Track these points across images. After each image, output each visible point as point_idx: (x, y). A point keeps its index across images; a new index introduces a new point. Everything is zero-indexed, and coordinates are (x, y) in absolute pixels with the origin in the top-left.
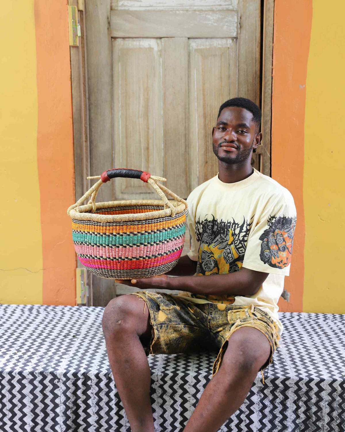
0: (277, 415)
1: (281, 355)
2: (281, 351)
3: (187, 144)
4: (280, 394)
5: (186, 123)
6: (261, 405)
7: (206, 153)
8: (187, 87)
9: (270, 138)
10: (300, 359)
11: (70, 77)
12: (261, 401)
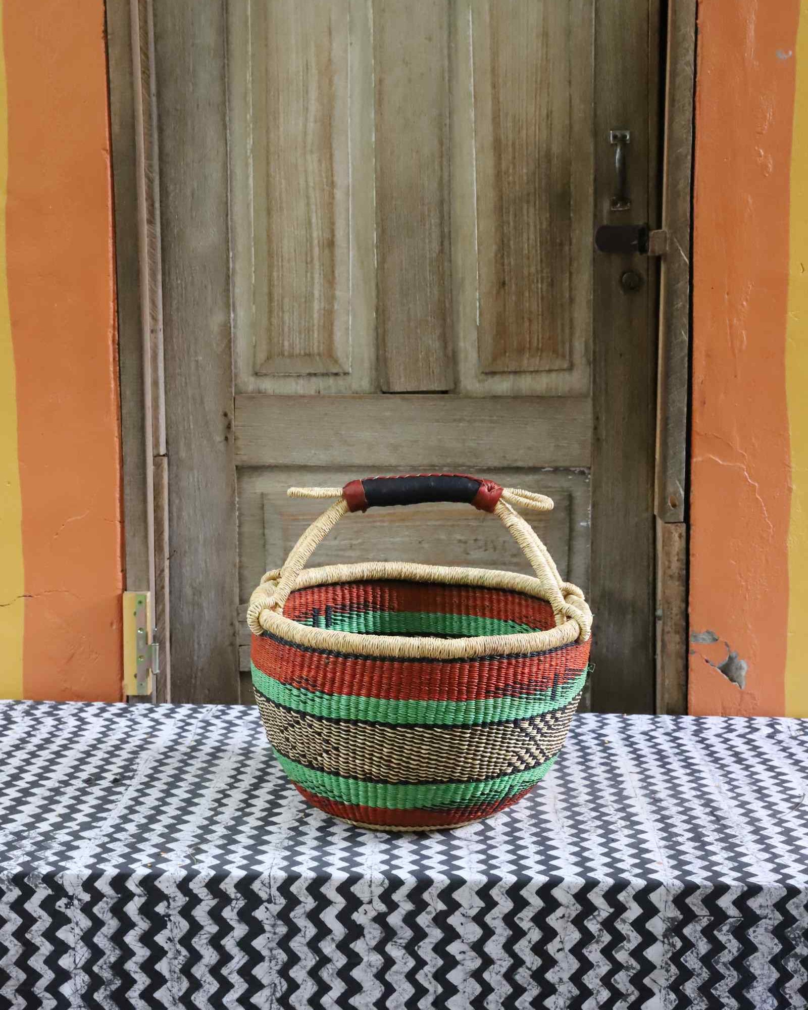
0: (722, 1000)
1: (725, 827)
2: (724, 818)
3: (446, 230)
4: (731, 937)
5: (442, 169)
6: (674, 970)
7: (502, 257)
8: (446, 63)
9: (688, 210)
10: (783, 838)
11: (103, 28)
12: (676, 958)
